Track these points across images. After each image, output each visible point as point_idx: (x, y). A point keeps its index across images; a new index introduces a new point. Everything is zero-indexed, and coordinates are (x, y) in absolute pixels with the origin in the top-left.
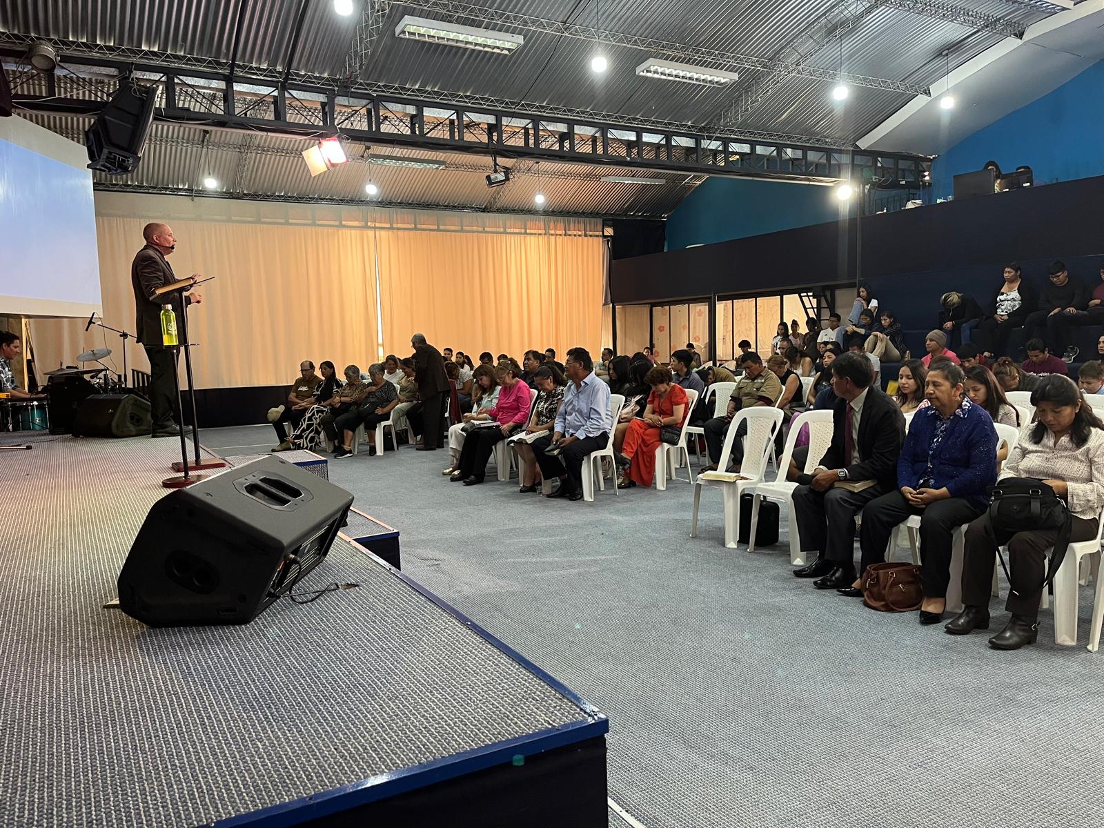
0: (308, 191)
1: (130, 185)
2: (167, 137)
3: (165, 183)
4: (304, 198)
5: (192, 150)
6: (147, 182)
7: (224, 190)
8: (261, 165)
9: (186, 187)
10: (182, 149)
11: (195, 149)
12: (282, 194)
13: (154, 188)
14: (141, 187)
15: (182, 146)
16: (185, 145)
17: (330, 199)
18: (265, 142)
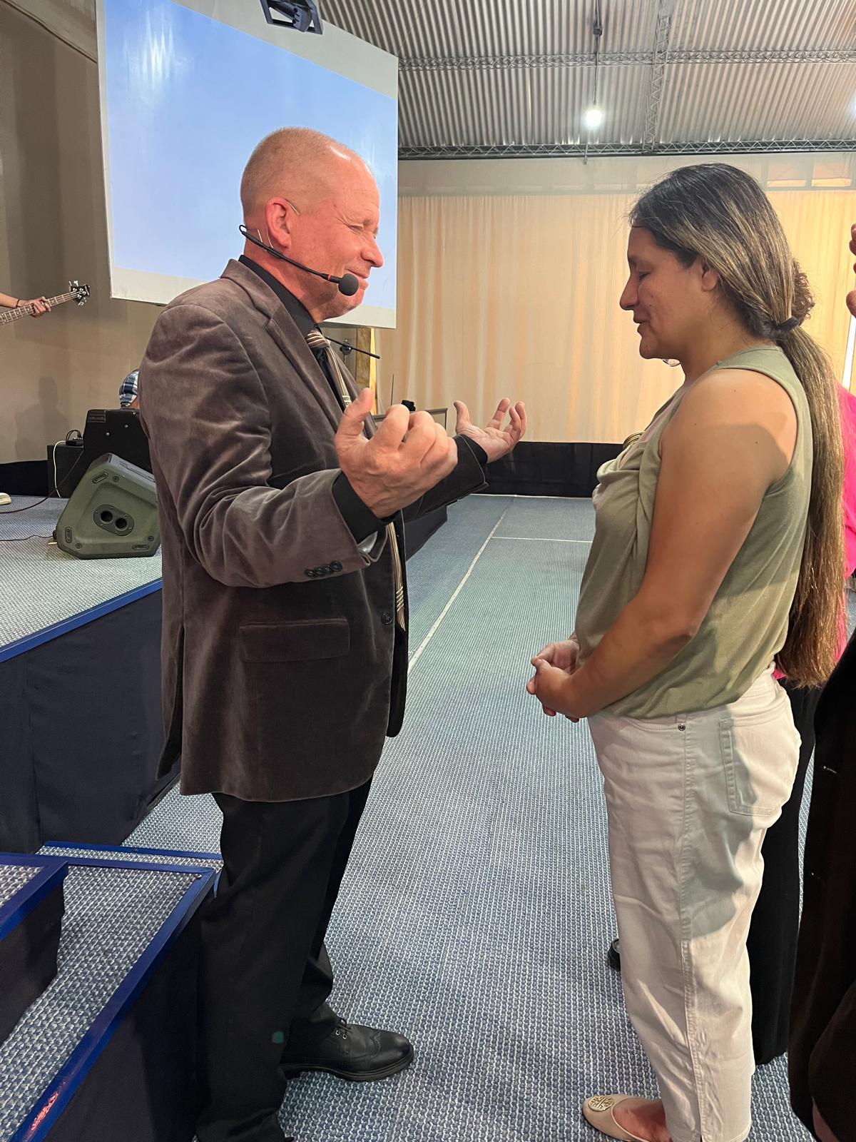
0: (759, 132)
1: (505, 147)
2: (545, 53)
3: (550, 141)
4: (752, 144)
5: (582, 69)
6: (526, 142)
7: (631, 143)
8: (685, 88)
9: (578, 143)
10: (567, 70)
11: (585, 68)
12: (718, 141)
13: (535, 148)
14: (518, 148)
15: (568, 65)
16: (571, 63)
17: (798, 144)
18: (690, 42)
